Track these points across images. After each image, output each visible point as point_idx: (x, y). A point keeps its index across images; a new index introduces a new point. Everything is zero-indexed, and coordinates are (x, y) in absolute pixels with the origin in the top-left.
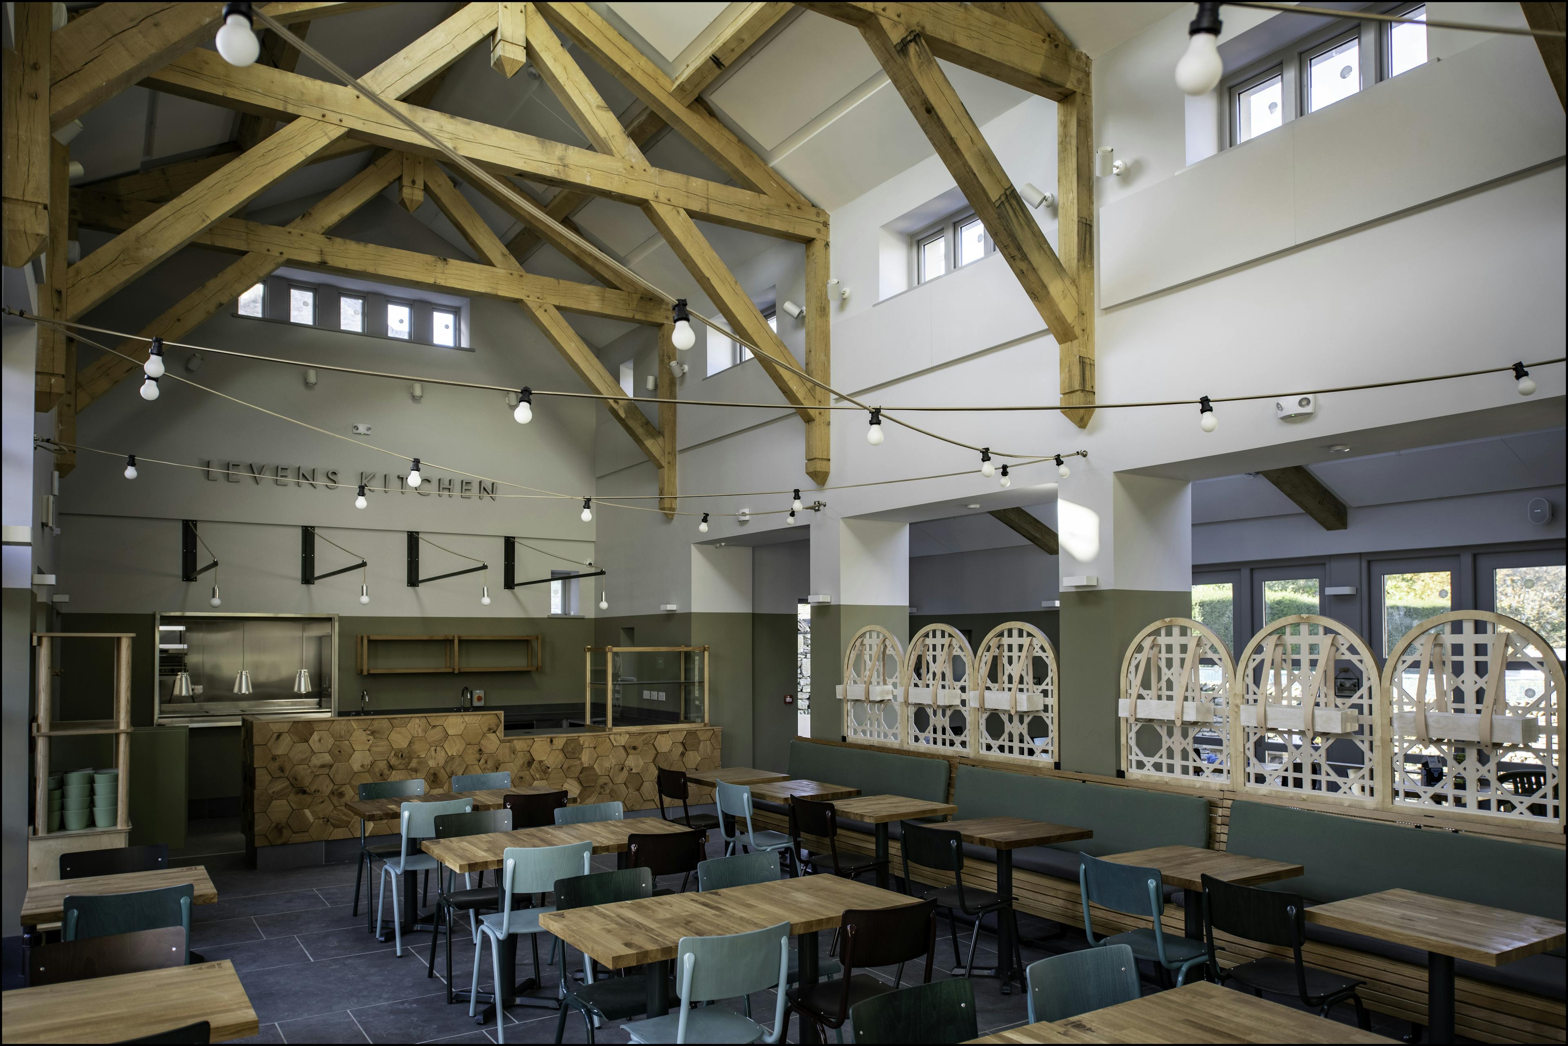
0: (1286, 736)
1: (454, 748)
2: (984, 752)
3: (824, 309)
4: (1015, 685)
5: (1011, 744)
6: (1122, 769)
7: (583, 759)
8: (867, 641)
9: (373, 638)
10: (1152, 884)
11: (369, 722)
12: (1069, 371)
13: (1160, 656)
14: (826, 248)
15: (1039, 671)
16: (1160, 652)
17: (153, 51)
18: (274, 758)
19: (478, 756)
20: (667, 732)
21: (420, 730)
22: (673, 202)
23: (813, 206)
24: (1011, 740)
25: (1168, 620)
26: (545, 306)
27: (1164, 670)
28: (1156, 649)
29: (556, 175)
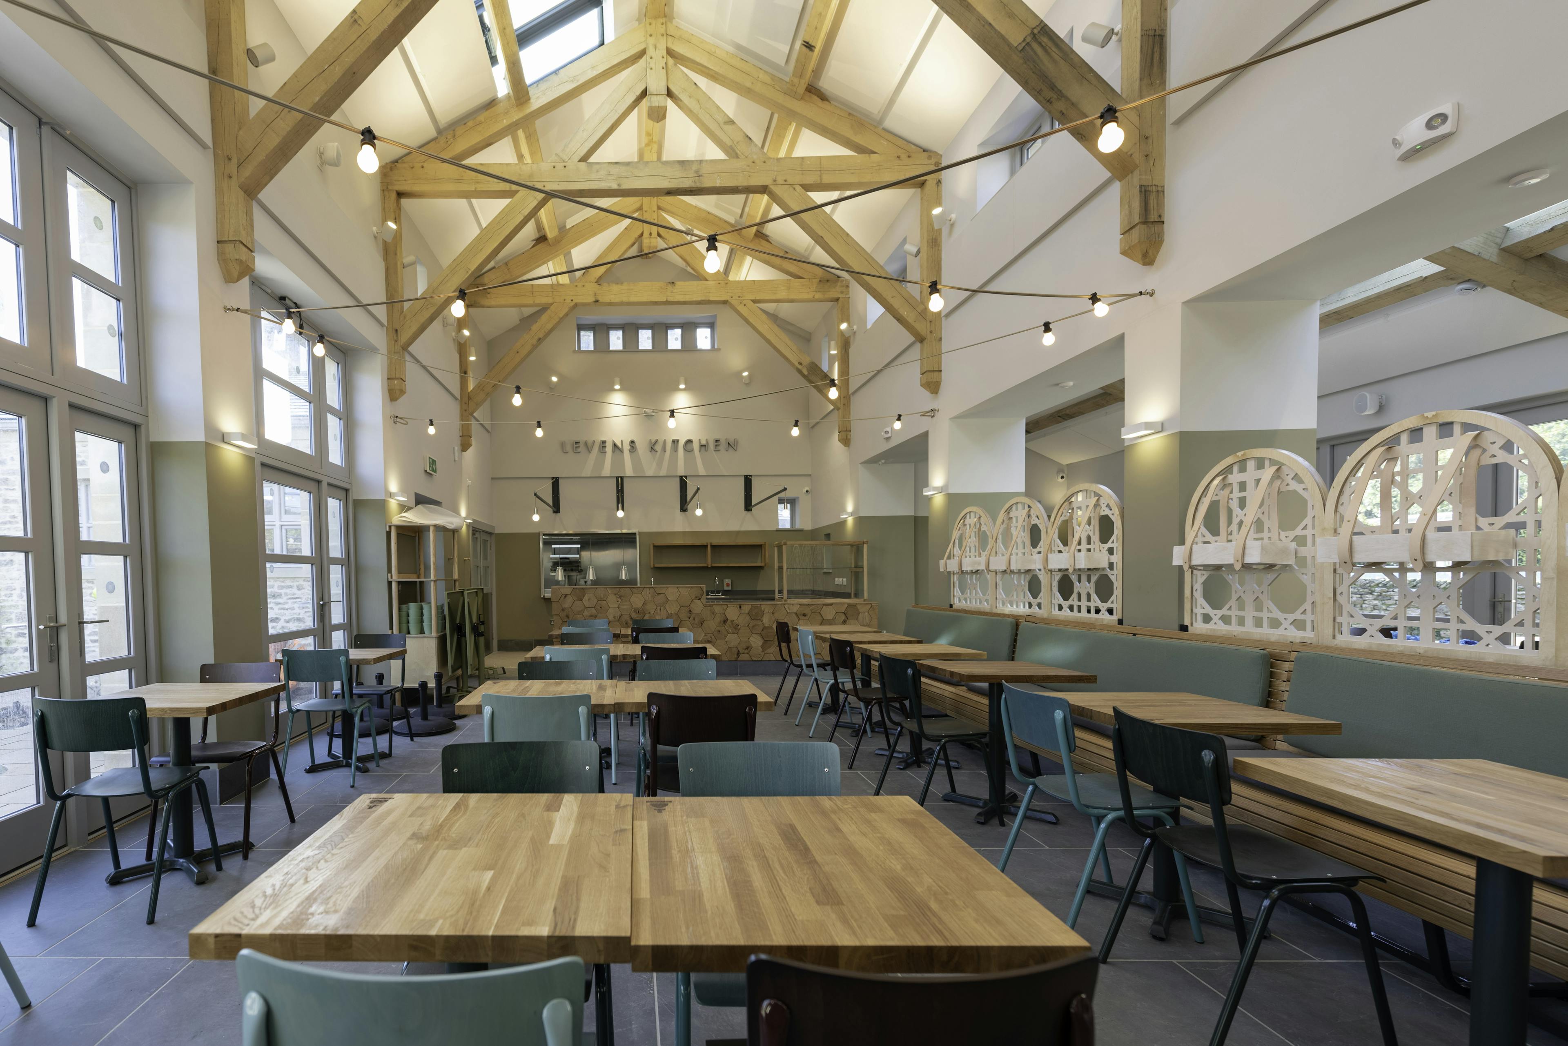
0: (1396, 574)
1: (672, 609)
2: (1056, 612)
3: (936, 240)
4: (1084, 546)
5: (1079, 603)
6: (1185, 624)
7: (764, 621)
8: (968, 521)
9: (656, 544)
10: (1059, 715)
11: (618, 590)
12: (1130, 206)
13: (1231, 496)
14: (938, 186)
15: (1106, 527)
16: (1231, 492)
17: (289, 129)
18: (563, 610)
19: (689, 615)
20: (832, 604)
21: (650, 596)
22: (790, 181)
23: (924, 151)
24: (1079, 600)
25: (1240, 454)
26: (744, 302)
27: (1236, 510)
28: (1227, 491)
29: (693, 185)
